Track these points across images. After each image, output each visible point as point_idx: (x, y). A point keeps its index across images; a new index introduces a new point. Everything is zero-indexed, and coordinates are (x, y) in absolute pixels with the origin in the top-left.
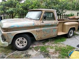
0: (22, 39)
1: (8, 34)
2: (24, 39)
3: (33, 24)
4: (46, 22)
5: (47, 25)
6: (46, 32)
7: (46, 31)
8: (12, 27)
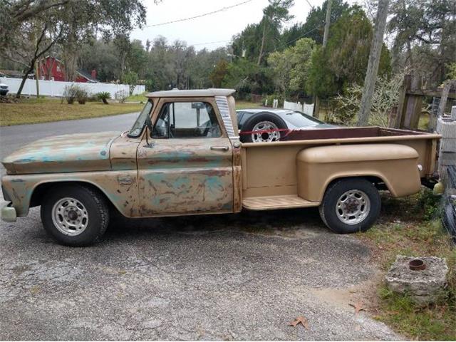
0: (78, 204)
1: (13, 181)
2: (82, 208)
3: (103, 153)
4: (163, 146)
5: (167, 156)
6: (164, 188)
7: (163, 181)
8: (25, 160)
